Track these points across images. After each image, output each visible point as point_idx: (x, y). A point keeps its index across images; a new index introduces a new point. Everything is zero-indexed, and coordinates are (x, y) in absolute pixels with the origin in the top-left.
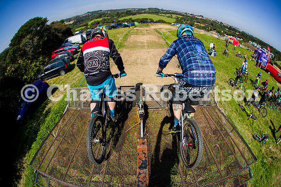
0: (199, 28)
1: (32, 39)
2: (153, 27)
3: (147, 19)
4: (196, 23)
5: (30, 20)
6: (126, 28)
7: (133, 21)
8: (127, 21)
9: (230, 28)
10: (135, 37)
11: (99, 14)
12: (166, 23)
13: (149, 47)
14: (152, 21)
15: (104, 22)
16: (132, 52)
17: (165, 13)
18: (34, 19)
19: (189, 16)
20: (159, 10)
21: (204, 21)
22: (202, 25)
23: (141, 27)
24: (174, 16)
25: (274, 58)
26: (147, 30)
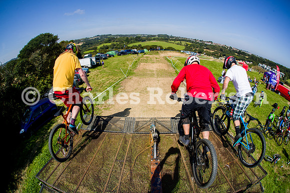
0: (209, 54)
1: (41, 55)
2: (163, 54)
3: (156, 46)
4: (205, 50)
5: (41, 35)
7: (143, 48)
8: (137, 47)
9: (240, 53)
10: (144, 64)
11: (109, 38)
12: (175, 50)
13: (158, 75)
15: (113, 47)
16: (141, 80)
17: (175, 40)
18: (45, 35)
19: (198, 43)
20: (168, 36)
21: (214, 47)
22: (211, 51)
23: (150, 54)
24: (183, 43)
25: (285, 77)
26: (156, 58)
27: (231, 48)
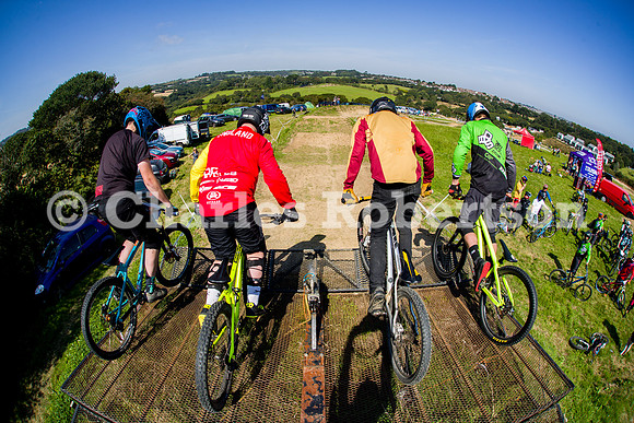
0: (447, 113)
1: (80, 120)
2: (346, 114)
3: (332, 96)
4: (439, 103)
5: (79, 76)
6: (285, 117)
7: (302, 100)
8: (289, 99)
9: (516, 109)
10: (305, 136)
11: (228, 79)
13: (334, 159)
14: (343, 101)
15: (238, 99)
16: (298, 170)
17: (373, 82)
18: (88, 76)
19: (424, 88)
20: (358, 74)
21: (458, 97)
22: (453, 107)
23: (318, 114)
24: (392, 88)
25: (615, 162)
26: (332, 123)
27: (496, 99)
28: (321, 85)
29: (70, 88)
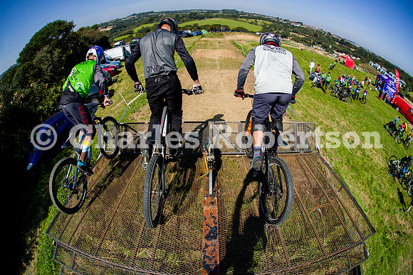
0: (297, 40)
1: (51, 52)
2: (229, 37)
3: (220, 26)
5: (49, 25)
6: (188, 39)
7: (200, 28)
8: (191, 28)
9: (342, 42)
10: (202, 51)
11: (150, 16)
12: (248, 32)
13: (221, 66)
17: (247, 18)
19: (282, 23)
20: (237, 12)
21: (304, 30)
22: (301, 36)
23: (210, 37)
24: (260, 22)
25: (406, 87)
26: (219, 43)
27: (329, 34)
28: (212, 19)
29: (43, 34)
